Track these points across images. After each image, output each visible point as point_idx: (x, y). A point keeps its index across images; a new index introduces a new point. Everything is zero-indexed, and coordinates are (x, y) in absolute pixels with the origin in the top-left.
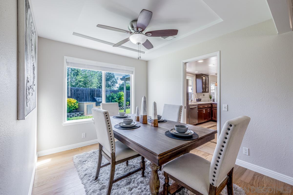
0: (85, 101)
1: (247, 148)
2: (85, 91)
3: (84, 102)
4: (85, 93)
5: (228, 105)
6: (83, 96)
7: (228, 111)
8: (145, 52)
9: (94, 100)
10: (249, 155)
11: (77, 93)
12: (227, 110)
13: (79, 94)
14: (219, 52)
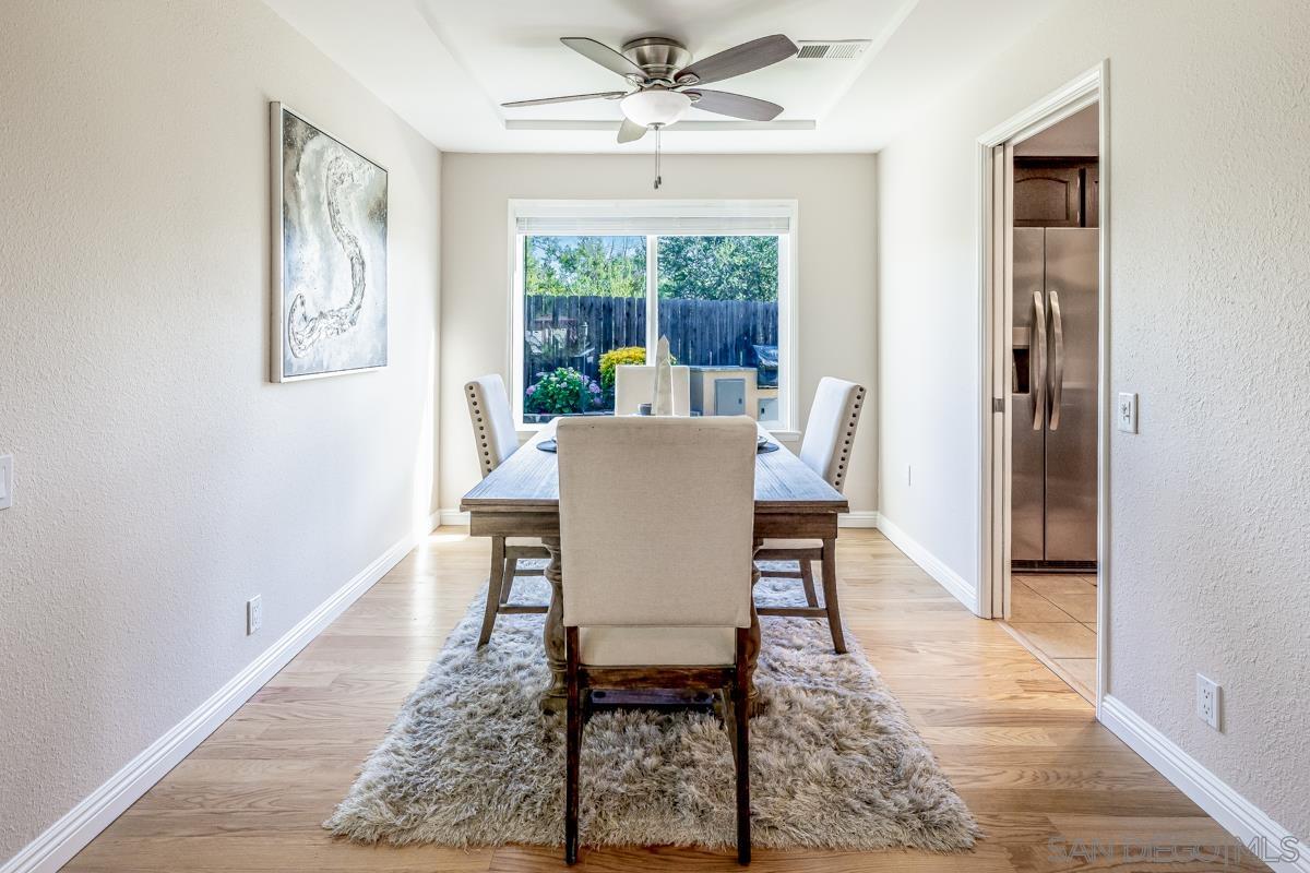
0: (721, 364)
1: (1214, 680)
2: (722, 314)
3: (703, 368)
4: (721, 325)
5: (1137, 396)
6: (711, 337)
7: (1137, 433)
8: (814, 121)
9: (751, 360)
10: (1221, 728)
11: (685, 325)
12: (1131, 427)
13: (695, 330)
14: (1101, 65)
